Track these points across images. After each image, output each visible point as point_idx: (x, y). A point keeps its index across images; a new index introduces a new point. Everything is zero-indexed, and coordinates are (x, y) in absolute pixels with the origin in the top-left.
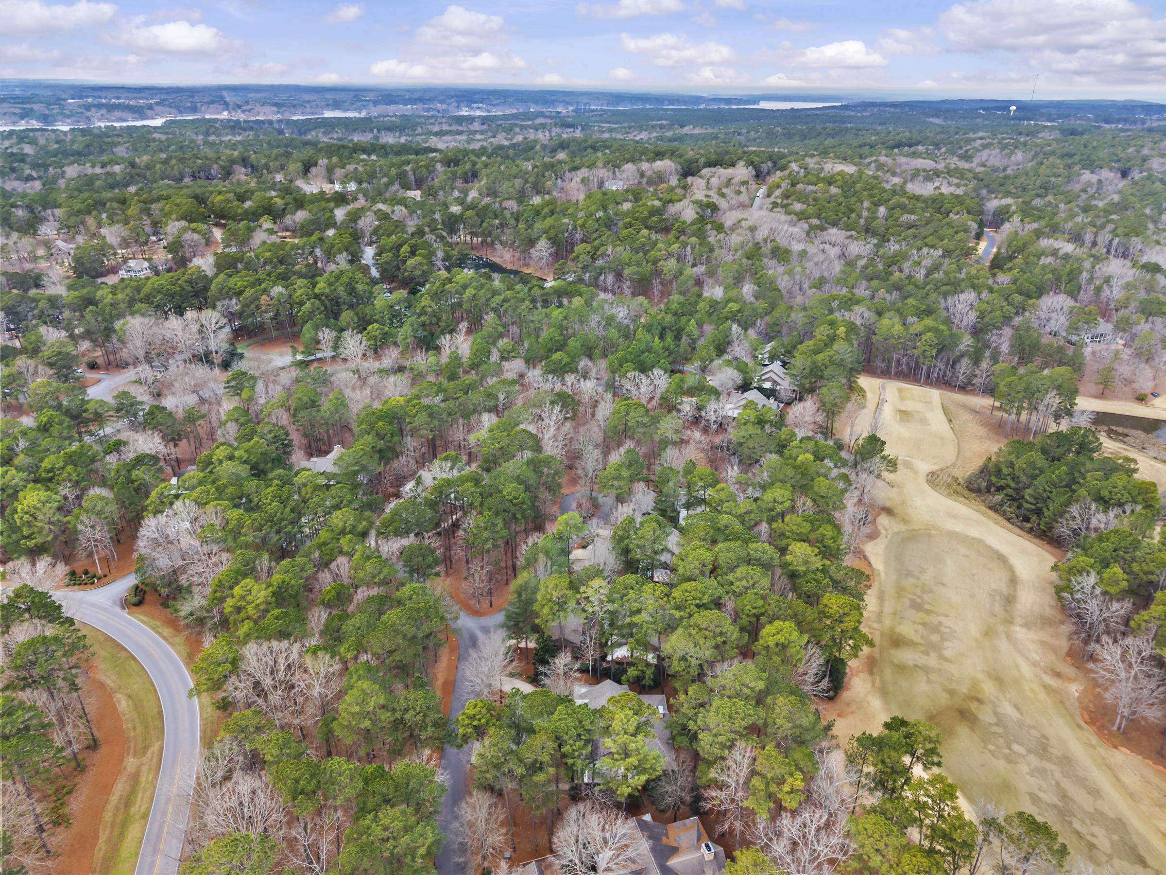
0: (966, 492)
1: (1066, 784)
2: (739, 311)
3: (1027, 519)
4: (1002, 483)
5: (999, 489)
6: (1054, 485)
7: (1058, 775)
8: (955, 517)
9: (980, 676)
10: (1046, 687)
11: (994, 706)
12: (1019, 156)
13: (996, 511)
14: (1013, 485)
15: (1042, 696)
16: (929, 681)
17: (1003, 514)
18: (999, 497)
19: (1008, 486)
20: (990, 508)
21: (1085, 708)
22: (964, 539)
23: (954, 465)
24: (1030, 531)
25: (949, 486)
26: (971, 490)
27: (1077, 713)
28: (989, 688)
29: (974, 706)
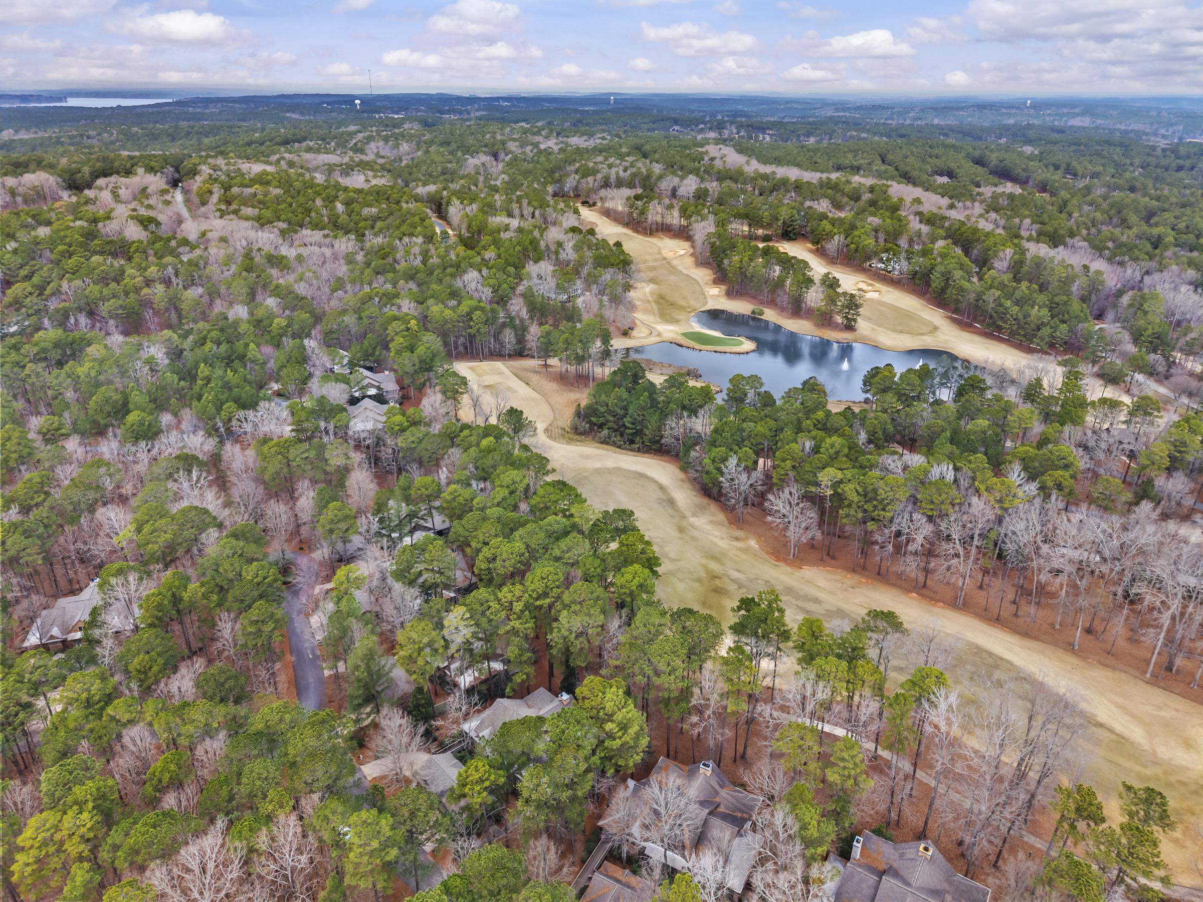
0: (576, 437)
1: (801, 604)
2: (288, 326)
3: (632, 442)
4: (602, 420)
5: (601, 426)
6: (643, 409)
7: (793, 601)
8: (588, 457)
9: (704, 561)
10: (740, 549)
11: (728, 576)
12: (405, 147)
13: (607, 443)
14: (611, 419)
15: (743, 556)
16: (681, 580)
17: (614, 444)
18: (605, 432)
19: (608, 421)
20: (602, 443)
21: (767, 553)
22: (610, 471)
23: (555, 418)
24: (639, 450)
25: (563, 436)
26: (581, 434)
27: (767, 557)
28: (714, 566)
29: (718, 582)
